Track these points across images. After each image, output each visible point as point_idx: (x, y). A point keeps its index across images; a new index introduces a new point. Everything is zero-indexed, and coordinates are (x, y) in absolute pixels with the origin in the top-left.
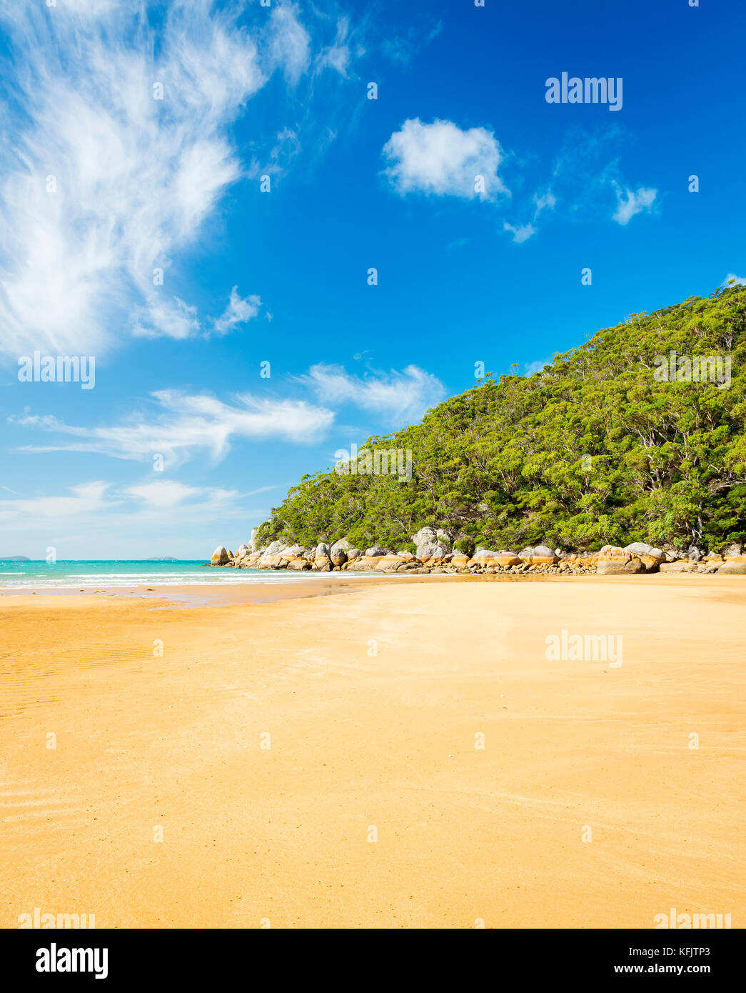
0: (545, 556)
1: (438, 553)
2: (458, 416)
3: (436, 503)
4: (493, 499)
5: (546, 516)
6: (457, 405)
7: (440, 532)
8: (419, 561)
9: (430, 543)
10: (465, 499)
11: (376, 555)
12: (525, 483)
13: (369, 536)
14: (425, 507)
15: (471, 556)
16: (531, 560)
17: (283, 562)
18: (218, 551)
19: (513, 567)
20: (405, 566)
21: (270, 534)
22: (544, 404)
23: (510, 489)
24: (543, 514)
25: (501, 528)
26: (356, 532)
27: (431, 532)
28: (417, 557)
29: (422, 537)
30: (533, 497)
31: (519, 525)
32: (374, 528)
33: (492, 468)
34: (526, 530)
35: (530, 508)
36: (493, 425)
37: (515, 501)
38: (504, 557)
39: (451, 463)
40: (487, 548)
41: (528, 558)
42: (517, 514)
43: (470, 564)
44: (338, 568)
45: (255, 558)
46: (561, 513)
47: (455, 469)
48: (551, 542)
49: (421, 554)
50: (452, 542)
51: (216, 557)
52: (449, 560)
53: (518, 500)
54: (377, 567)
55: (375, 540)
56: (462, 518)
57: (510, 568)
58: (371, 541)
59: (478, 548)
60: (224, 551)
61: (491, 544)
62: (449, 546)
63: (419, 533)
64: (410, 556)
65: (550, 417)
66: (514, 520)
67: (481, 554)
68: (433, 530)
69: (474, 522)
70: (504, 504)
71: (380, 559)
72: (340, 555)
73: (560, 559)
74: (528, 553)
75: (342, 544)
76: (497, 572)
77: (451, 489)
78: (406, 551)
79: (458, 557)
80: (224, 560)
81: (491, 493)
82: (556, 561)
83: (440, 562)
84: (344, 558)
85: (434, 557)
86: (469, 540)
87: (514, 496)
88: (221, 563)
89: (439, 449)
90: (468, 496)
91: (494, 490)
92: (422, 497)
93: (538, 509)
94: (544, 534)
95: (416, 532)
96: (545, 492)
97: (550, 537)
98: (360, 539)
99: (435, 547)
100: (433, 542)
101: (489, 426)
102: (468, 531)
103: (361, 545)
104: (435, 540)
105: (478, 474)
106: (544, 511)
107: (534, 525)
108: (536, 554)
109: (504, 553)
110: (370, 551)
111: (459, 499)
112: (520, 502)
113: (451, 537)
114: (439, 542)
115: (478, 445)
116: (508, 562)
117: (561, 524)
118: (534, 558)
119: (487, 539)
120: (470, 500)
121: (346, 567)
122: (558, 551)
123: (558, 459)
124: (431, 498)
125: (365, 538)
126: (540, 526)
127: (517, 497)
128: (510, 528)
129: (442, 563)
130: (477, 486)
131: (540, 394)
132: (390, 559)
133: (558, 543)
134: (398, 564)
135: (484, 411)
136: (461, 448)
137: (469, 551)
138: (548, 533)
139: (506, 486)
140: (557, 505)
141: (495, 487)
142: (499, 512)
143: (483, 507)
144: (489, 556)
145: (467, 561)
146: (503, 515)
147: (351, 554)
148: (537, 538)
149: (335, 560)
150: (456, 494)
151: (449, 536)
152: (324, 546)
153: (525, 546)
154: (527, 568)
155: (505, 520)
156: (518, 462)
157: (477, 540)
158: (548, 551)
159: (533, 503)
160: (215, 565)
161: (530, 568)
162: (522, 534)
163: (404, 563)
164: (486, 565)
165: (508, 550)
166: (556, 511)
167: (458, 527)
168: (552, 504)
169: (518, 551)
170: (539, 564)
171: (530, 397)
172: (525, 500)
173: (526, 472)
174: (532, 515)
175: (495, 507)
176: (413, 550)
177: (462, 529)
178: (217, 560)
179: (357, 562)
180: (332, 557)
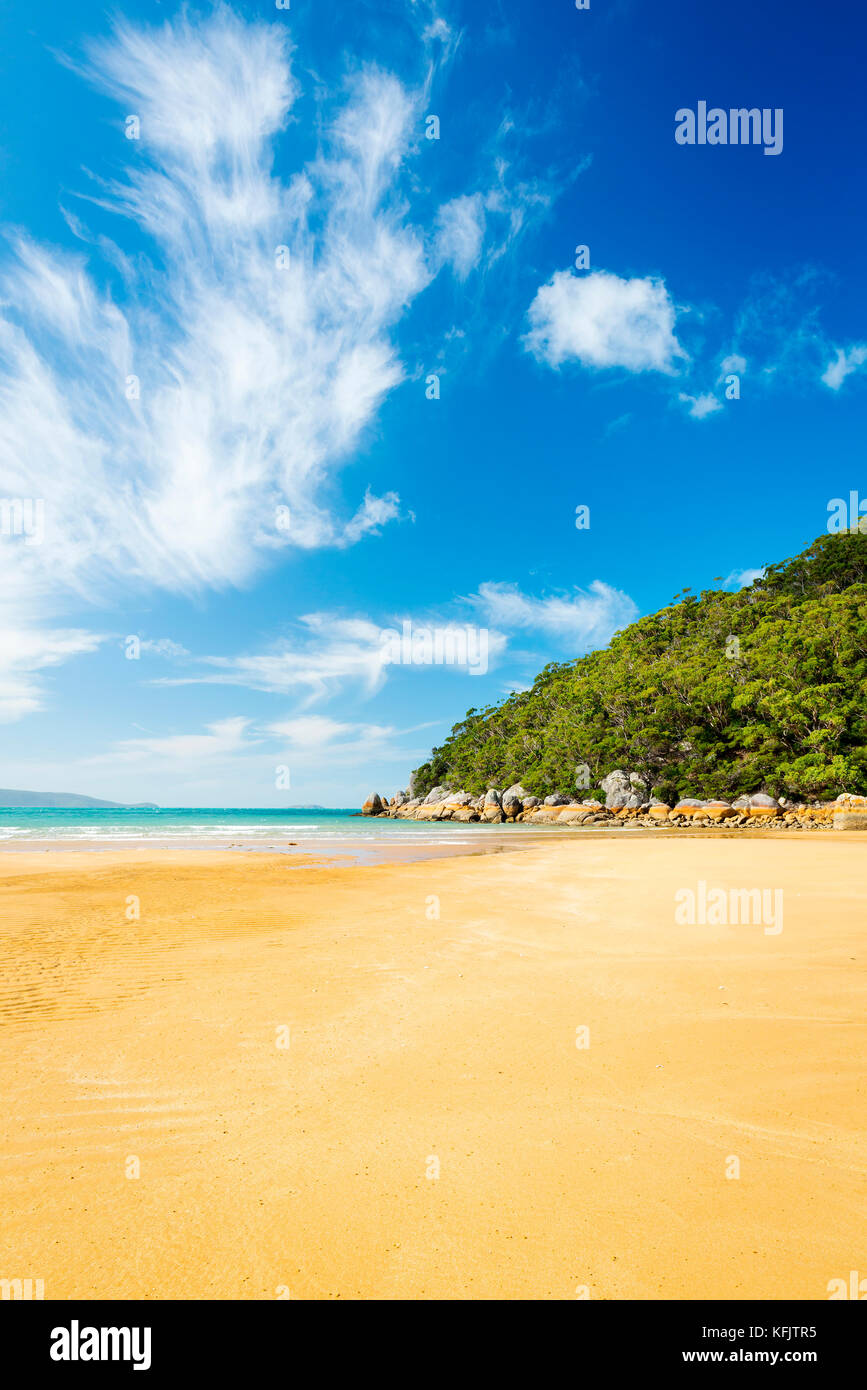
0: (766, 806)
1: (633, 801)
2: (652, 638)
3: (628, 742)
4: (698, 737)
5: (764, 757)
6: (651, 626)
7: (634, 777)
8: (610, 812)
9: (622, 790)
10: (663, 737)
11: (556, 804)
12: (736, 717)
13: (549, 781)
14: (614, 746)
15: (672, 806)
16: (748, 811)
17: (447, 812)
18: (371, 798)
19: (727, 819)
20: (592, 817)
21: (429, 778)
22: (756, 624)
23: (718, 724)
24: (761, 754)
25: (709, 771)
26: (531, 777)
27: (623, 776)
28: (607, 807)
29: (612, 782)
30: (748, 733)
31: (731, 767)
32: (554, 771)
33: (695, 698)
34: (740, 773)
35: (744, 747)
36: (695, 648)
37: (725, 739)
38: (714, 807)
39: (644, 694)
40: (693, 796)
41: (745, 809)
42: (730, 754)
43: (672, 815)
44: (512, 819)
45: (413, 807)
46: (784, 754)
47: (648, 700)
48: (772, 789)
49: (612, 802)
50: (649, 788)
51: (368, 805)
52: (646, 811)
53: (729, 738)
54: (558, 819)
55: (555, 785)
56: (661, 759)
57: (722, 821)
58: (551, 787)
59: (681, 794)
60: (377, 798)
61: (698, 791)
62: (646, 793)
63: (609, 778)
64: (598, 805)
65: (765, 638)
66: (725, 762)
67: (686, 803)
68: (625, 774)
69: (675, 764)
70: (711, 742)
71: (561, 809)
72: (514, 804)
73: (785, 810)
74: (744, 802)
75: (517, 791)
76: (705, 824)
77: (646, 724)
78: (593, 800)
79: (658, 808)
80: (377, 808)
81: (696, 729)
82: (781, 812)
83: (635, 813)
84: (518, 807)
85: (628, 806)
86: (670, 787)
87: (724, 732)
88: (374, 813)
89: (630, 677)
90: (667, 733)
91: (699, 725)
92: (611, 734)
93: (755, 748)
94: (764, 780)
95: (605, 777)
96: (761, 728)
97: (771, 783)
98: (537, 785)
99: (629, 794)
100: (625, 788)
101: (690, 650)
102: (668, 776)
103: (540, 791)
104: (628, 786)
105: (679, 706)
106: (762, 751)
107: (750, 768)
108: (754, 804)
109: (715, 802)
110: (550, 800)
111: (656, 737)
112: (732, 739)
113: (648, 783)
114: (633, 789)
115: (677, 672)
116: (719, 814)
117: (784, 766)
118: (752, 808)
119: (693, 785)
120: (669, 737)
121: (521, 819)
122: (782, 800)
123: (778, 686)
124: (622, 735)
125: (544, 783)
126: (758, 769)
127: (728, 734)
128: (721, 772)
129: (638, 814)
130: (679, 720)
131: (750, 612)
132: (574, 810)
133: (781, 789)
134: (585, 815)
135: (683, 633)
136: (658, 676)
137: (671, 798)
138: (769, 778)
139: (713, 722)
140: (777, 743)
141: (700, 722)
142: (706, 752)
143: (685, 746)
144: (695, 806)
145: (668, 812)
146: (711, 756)
147: (526, 802)
148: (755, 784)
149: (508, 809)
150: (654, 730)
151: (646, 781)
152: (495, 793)
153: (741, 793)
154: (743, 822)
155: (713, 762)
156: (726, 692)
157: (679, 786)
158: (770, 800)
159: (748, 741)
160: (366, 814)
161: (748, 821)
162: (735, 779)
163: (592, 813)
164: (692, 817)
165: (719, 799)
166: (777, 752)
167: (655, 770)
168: (771, 743)
169: (732, 800)
170: (759, 816)
171: (739, 615)
172: (738, 738)
173: (740, 701)
174: (747, 757)
175: (701, 746)
176: (602, 798)
177: (661, 773)
178: (369, 809)
179: (535, 815)
180: (504, 807)
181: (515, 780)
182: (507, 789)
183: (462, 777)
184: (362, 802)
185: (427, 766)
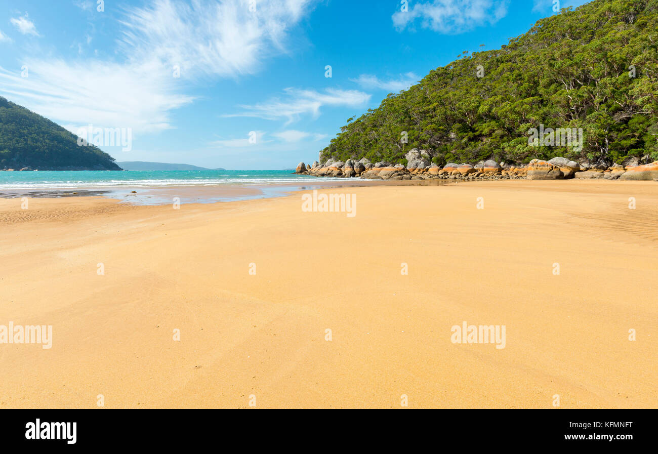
0: (492, 167)
1: (422, 164)
2: (442, 78)
3: (421, 133)
4: (459, 129)
5: (494, 140)
6: (442, 71)
7: (423, 152)
8: (407, 171)
9: (416, 159)
10: (439, 130)
11: (380, 167)
12: (480, 118)
13: (379, 155)
14: (414, 135)
15: (442, 167)
16: (483, 170)
17: (329, 171)
18: (300, 165)
19: (470, 174)
20: (396, 174)
21: (327, 155)
22: (498, 66)
23: (471, 122)
24: (493, 138)
25: (463, 148)
26: (372, 153)
27: (417, 151)
28: (408, 168)
29: (411, 155)
30: (485, 128)
31: (475, 146)
32: (383, 150)
33: (459, 108)
34: (480, 149)
35: (483, 135)
36: (464, 82)
37: (473, 130)
38: (463, 168)
39: (432, 106)
40: (454, 161)
41: (481, 169)
42: (475, 139)
43: (440, 172)
44: (358, 175)
45: (318, 169)
46: (505, 138)
47: (434, 109)
48: (497, 158)
49: (410, 167)
50: (431, 158)
51: (298, 168)
52: (427, 170)
53: (476, 130)
54: (379, 175)
55: (382, 157)
56: (439, 142)
57: (467, 175)
58: (380, 158)
59: (448, 161)
60: (303, 165)
61: (457, 159)
62: (428, 162)
63: (410, 152)
64: (403, 167)
65: (501, 74)
66: (472, 143)
67: (449, 166)
68: (418, 150)
69: (445, 145)
70: (466, 132)
71: (382, 169)
72: (360, 167)
73: (503, 169)
74: (481, 165)
75: (363, 161)
76: (459, 177)
77: (431, 123)
78: (400, 164)
79: (433, 169)
80: (303, 170)
81: (458, 125)
82: (500, 170)
83: (422, 171)
84: (363, 168)
85: (418, 168)
86: (442, 157)
87: (473, 127)
88: (301, 172)
89: (426, 98)
90: (441, 127)
91: (460, 123)
92: (413, 129)
93: (490, 135)
94: (493, 152)
95: (408, 152)
96: (493, 123)
97: (497, 154)
98: (373, 157)
99: (420, 161)
100: (418, 158)
101: (461, 83)
102: (441, 152)
103: (374, 159)
104: (419, 157)
105: (449, 113)
106: (494, 137)
107: (486, 147)
108: (486, 166)
109: (465, 165)
110: (377, 164)
111: (435, 130)
112: (477, 131)
113: (430, 155)
114: (422, 158)
115: (451, 94)
116: (466, 171)
117: (506, 144)
118: (485, 168)
119: (454, 156)
120: (442, 130)
121: (363, 174)
122: (502, 164)
123: (503, 100)
124: (418, 129)
125: (376, 156)
126: (490, 146)
127: (475, 128)
128: (470, 148)
129: (423, 172)
130: (449, 120)
131: (495, 60)
132: (389, 169)
133: (502, 157)
134: (393, 172)
135: (460, 75)
136: (440, 96)
137: (442, 164)
138: (496, 151)
139: (468, 121)
140: (503, 132)
141: (461, 121)
142: (462, 138)
143: (452, 135)
144: (454, 167)
145: (439, 170)
146: (465, 139)
147: (366, 166)
148: (488, 155)
150: (433, 126)
151: (429, 154)
152: (350, 161)
153: (480, 160)
154: (478, 176)
155: (466, 143)
156: (476, 104)
157: (447, 156)
158: (494, 164)
159: (486, 131)
160: (298, 173)
161: (481, 175)
162: (477, 152)
163: (397, 172)
164: (451, 173)
165: (468, 163)
166: (502, 137)
167: (434, 148)
168: (499, 132)
169: (475, 163)
170: (488, 173)
171: (489, 63)
172: (480, 130)
173: (483, 109)
174: (485, 140)
175: (460, 135)
176: (405, 164)
177: (437, 149)
178: (299, 170)
179: (369, 171)
180: (355, 169)
181: (365, 155)
182: (361, 159)
183: (340, 154)
184: (297, 166)
185: (327, 149)
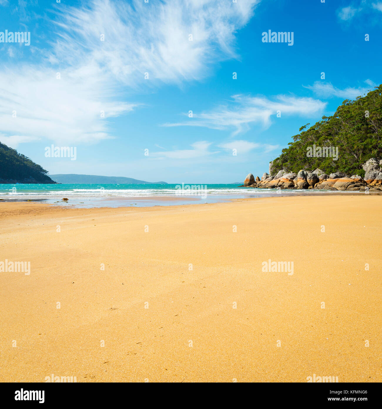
1: (379, 176)
7: (381, 162)
8: (365, 182)
9: (374, 170)
11: (335, 178)
13: (334, 165)
17: (280, 183)
18: (248, 176)
20: (353, 185)
21: (277, 167)
27: (375, 161)
28: (364, 179)
29: (368, 165)
44: (311, 187)
45: (268, 181)
49: (368, 177)
51: (247, 180)
54: (334, 186)
55: (338, 167)
58: (335, 169)
60: (252, 177)
63: (367, 162)
64: (360, 178)
68: (377, 160)
71: (336, 181)
72: (313, 178)
75: (317, 172)
78: (357, 175)
80: (252, 182)
83: (380, 182)
84: (316, 180)
85: (376, 179)
88: (249, 184)
92: (371, 137)
95: (365, 162)
98: (328, 167)
99: (377, 172)
103: (328, 171)
104: (377, 167)
110: (332, 175)
114: (381, 169)
121: (316, 186)
124: (376, 138)
125: (331, 166)
132: (345, 180)
134: (348, 184)
147: (320, 178)
149: (310, 181)
152: (303, 172)
160: (246, 185)
163: (353, 183)
176: (362, 174)
178: (248, 182)
179: (324, 183)
180: (308, 180)
181: (318, 165)
182: (315, 170)
183: (292, 164)
184: (245, 178)
185: (278, 159)
